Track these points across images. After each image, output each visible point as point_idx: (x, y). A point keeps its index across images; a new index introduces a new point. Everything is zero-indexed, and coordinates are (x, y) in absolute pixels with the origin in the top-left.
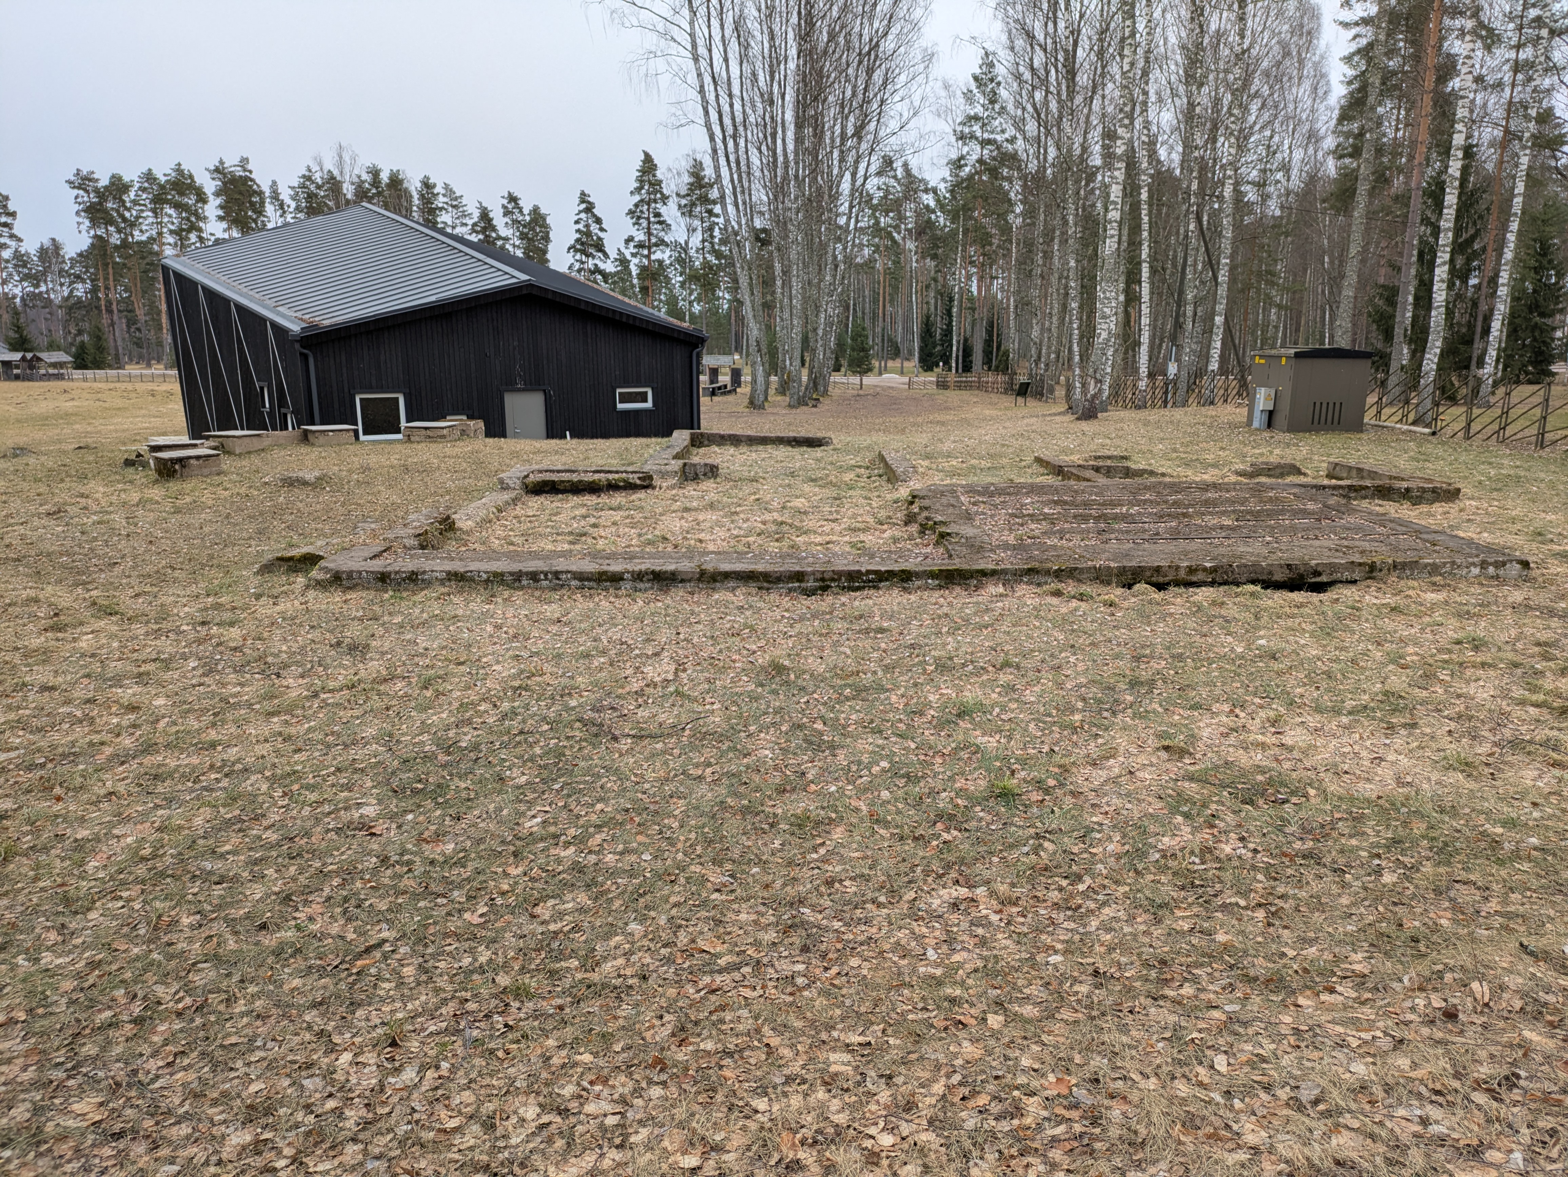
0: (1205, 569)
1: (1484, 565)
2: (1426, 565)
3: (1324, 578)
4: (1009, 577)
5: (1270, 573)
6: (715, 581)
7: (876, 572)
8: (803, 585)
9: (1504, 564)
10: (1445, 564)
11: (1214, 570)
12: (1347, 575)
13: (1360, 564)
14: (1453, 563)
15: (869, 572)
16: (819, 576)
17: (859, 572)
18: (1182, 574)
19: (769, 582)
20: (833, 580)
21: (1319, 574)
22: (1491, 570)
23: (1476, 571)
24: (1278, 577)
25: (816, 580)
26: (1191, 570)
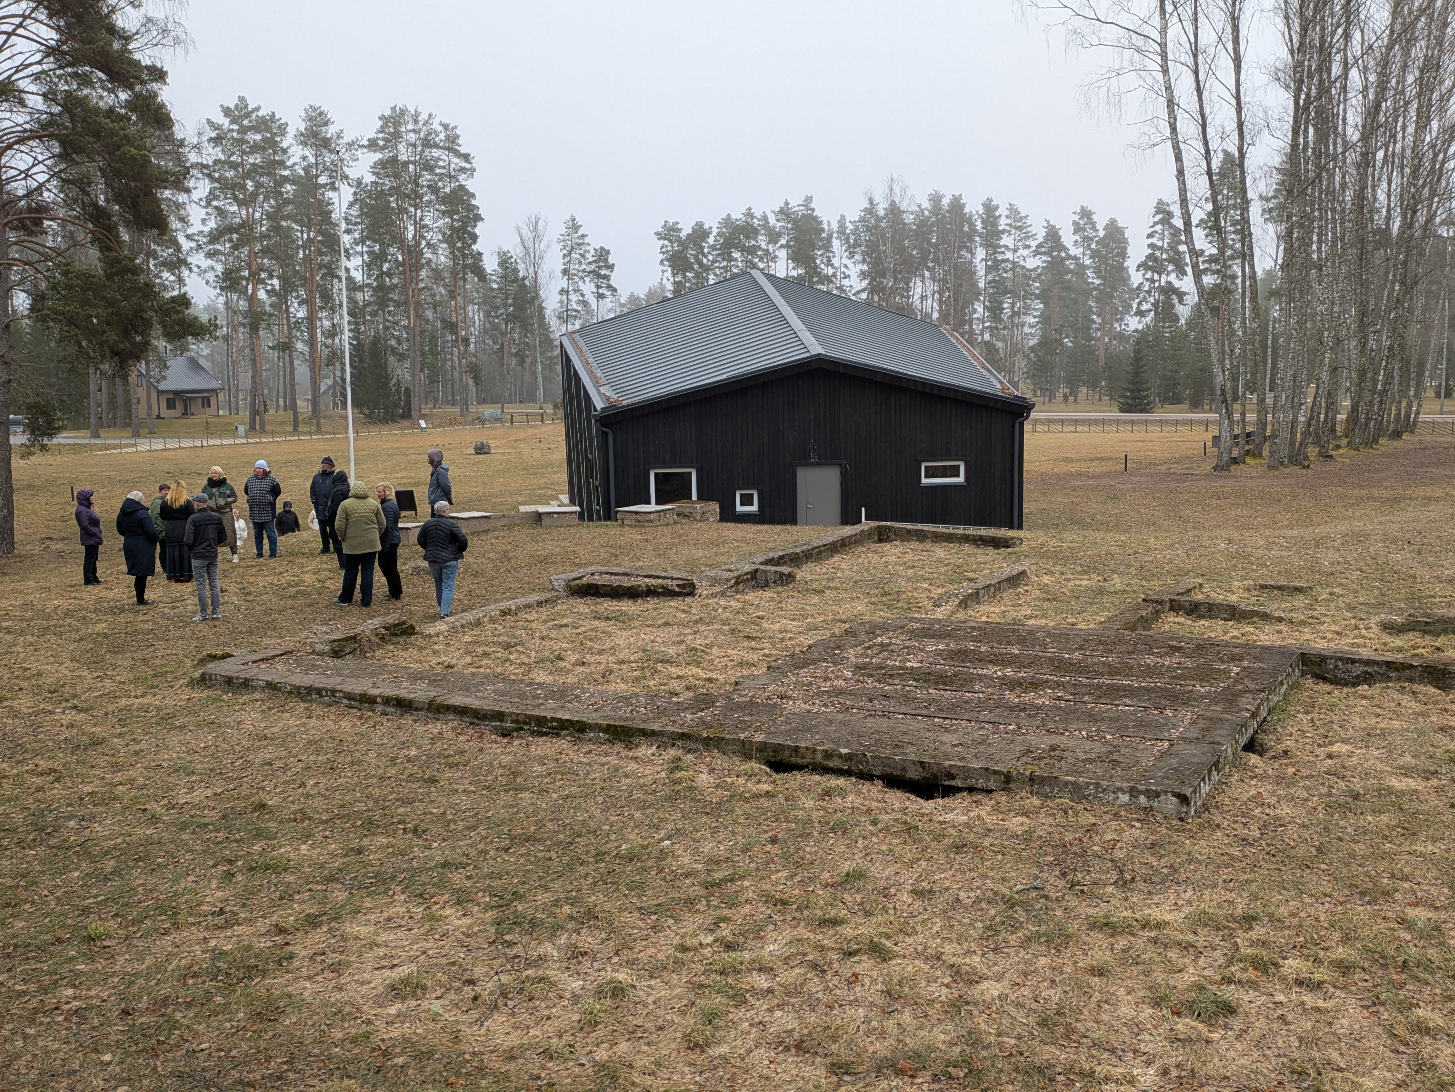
0: (840, 756)
1: (1133, 792)
2: (1067, 783)
3: (958, 783)
4: (665, 739)
5: (904, 769)
6: (439, 712)
7: (559, 720)
8: (503, 725)
9: (1157, 795)
10: (1088, 784)
11: (849, 758)
12: (981, 783)
13: (995, 772)
14: (1097, 785)
15: (553, 719)
16: (514, 718)
17: (545, 717)
18: (819, 758)
19: (478, 719)
20: (525, 723)
21: (953, 777)
22: (1142, 799)
23: (1125, 798)
24: (913, 774)
25: (513, 722)
26: (828, 755)
